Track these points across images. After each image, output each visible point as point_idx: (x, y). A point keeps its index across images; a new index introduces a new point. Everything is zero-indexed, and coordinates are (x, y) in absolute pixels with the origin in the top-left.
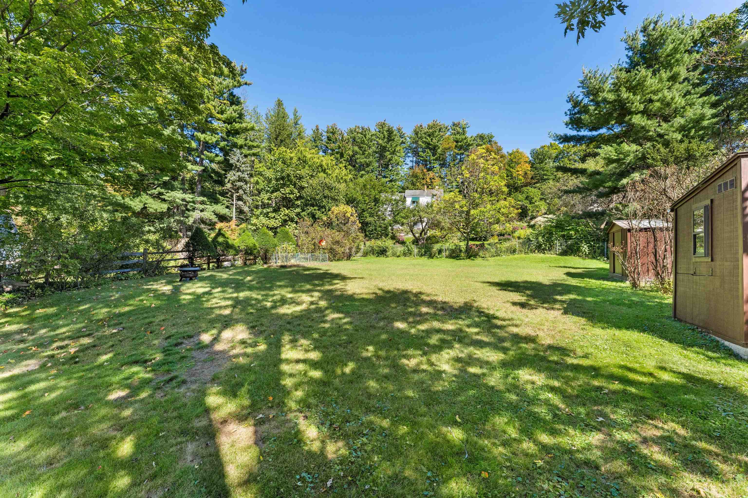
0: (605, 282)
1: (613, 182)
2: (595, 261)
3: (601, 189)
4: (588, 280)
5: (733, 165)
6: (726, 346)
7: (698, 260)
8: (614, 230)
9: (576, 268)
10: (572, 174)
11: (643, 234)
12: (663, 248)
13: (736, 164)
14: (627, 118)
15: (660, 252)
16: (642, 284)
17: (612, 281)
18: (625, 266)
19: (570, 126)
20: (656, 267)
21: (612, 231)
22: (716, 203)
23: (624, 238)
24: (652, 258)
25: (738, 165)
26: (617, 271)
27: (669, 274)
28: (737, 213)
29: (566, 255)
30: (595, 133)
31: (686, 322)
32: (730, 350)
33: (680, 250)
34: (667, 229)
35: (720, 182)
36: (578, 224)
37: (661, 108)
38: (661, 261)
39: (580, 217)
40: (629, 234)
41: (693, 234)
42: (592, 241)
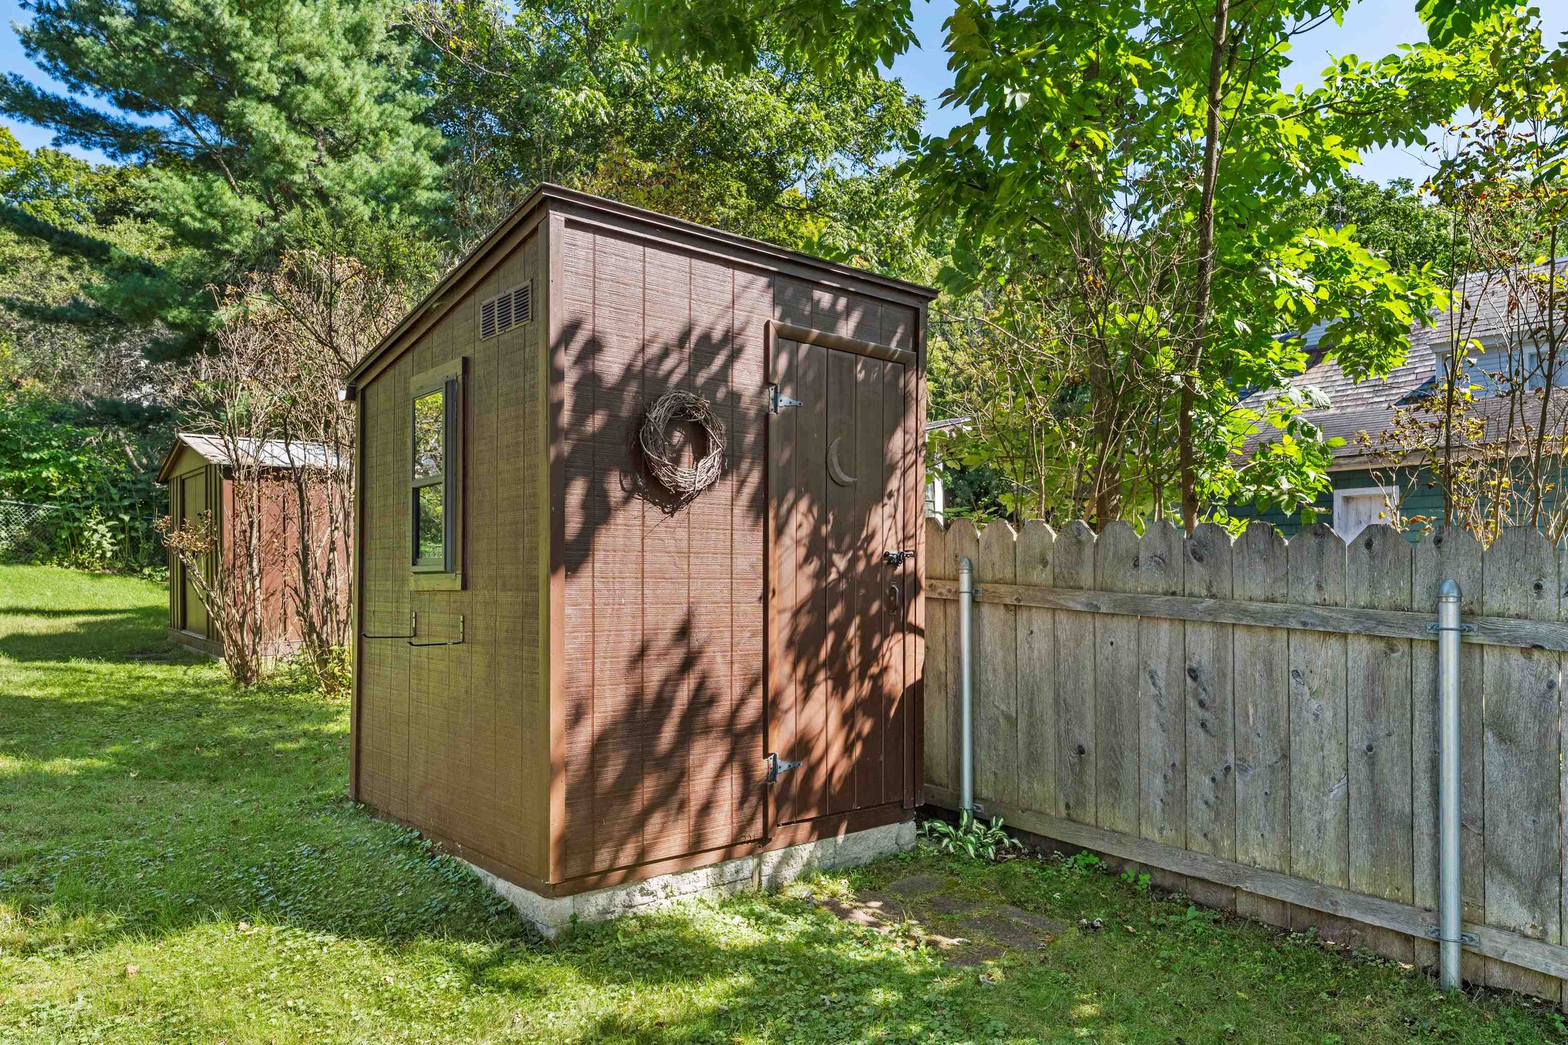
0: (150, 670)
1: (194, 309)
2: (133, 581)
3: (159, 329)
4: (84, 664)
5: (525, 232)
6: (501, 900)
7: (425, 583)
8: (183, 468)
9: (55, 614)
10: (58, 253)
11: (269, 487)
12: (326, 539)
13: (535, 231)
14: (233, 105)
15: (319, 554)
16: (268, 666)
17: (173, 662)
18: (213, 603)
19: (41, 57)
20: (306, 606)
21: (177, 474)
22: (478, 371)
23: (214, 500)
24: (294, 575)
25: (540, 235)
26: (192, 619)
27: (342, 625)
28: (534, 413)
29: (28, 562)
30: (134, 118)
31: (388, 816)
32: (511, 911)
33: (375, 545)
34: (337, 476)
35: (489, 295)
36: (73, 445)
37: (325, 112)
38: (320, 582)
39: (83, 418)
40: (227, 485)
41: (412, 485)
42: (126, 510)
